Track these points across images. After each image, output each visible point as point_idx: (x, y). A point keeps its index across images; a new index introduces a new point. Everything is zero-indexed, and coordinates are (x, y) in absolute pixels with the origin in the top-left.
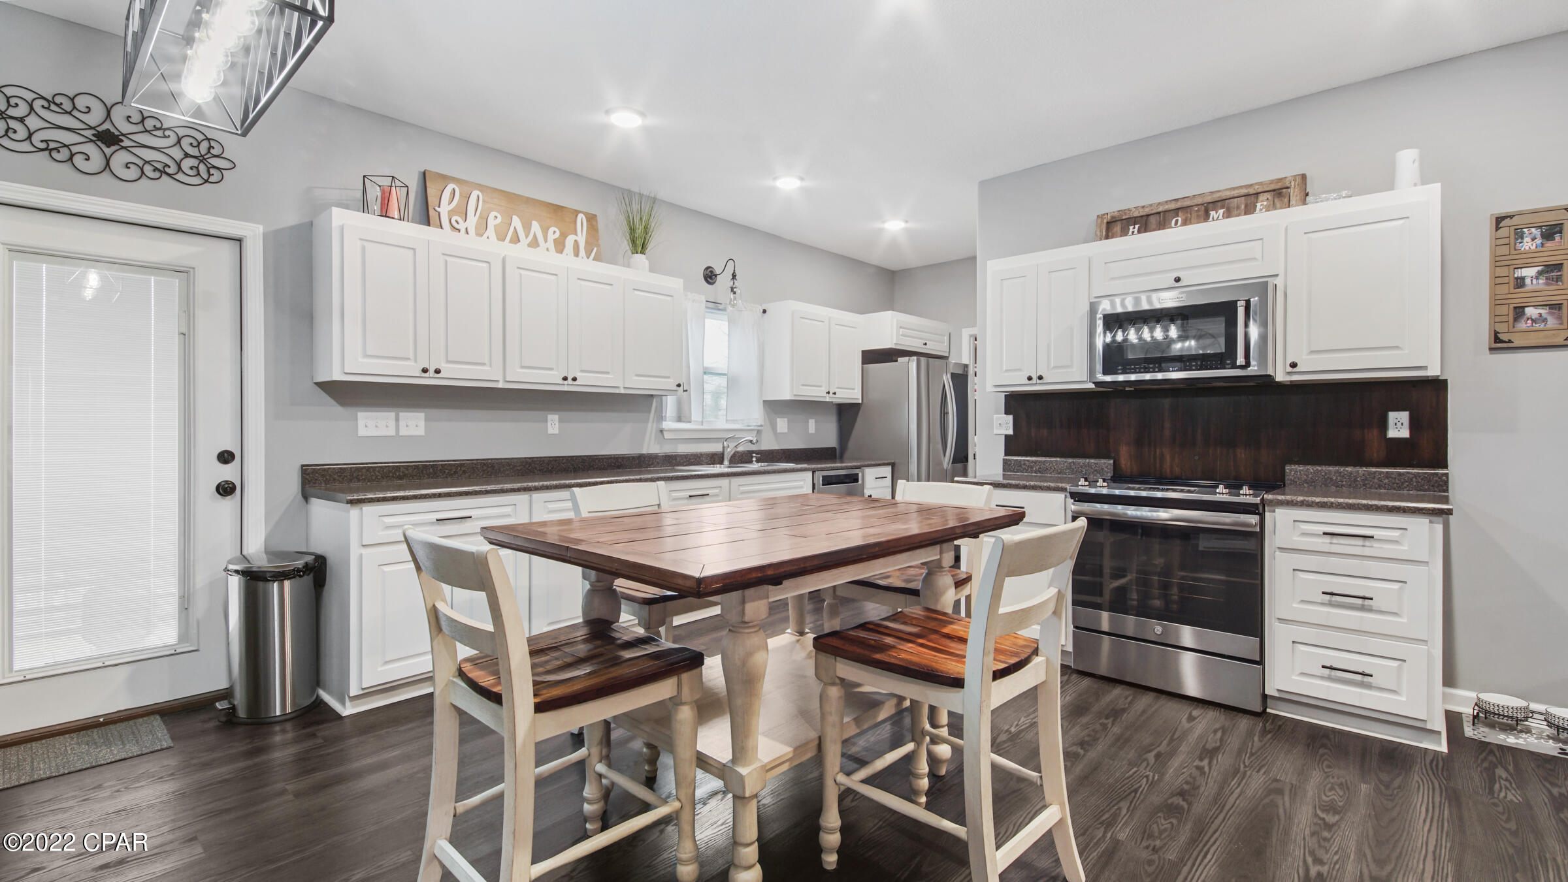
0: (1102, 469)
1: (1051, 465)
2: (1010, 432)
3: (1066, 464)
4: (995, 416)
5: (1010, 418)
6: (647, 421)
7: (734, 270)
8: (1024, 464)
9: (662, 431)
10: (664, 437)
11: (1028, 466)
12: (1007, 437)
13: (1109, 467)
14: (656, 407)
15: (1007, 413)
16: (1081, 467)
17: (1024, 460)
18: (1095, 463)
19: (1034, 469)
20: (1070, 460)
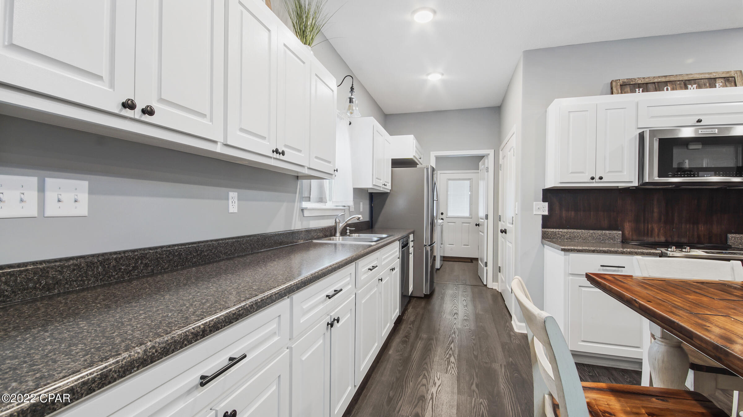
0: (614, 237)
1: (578, 234)
2: (546, 213)
3: (588, 234)
4: (534, 203)
5: (546, 204)
6: (294, 201)
7: (353, 85)
8: (558, 234)
9: (302, 210)
10: (303, 215)
11: (562, 235)
12: (544, 217)
13: (619, 236)
14: (300, 189)
15: (544, 201)
16: (600, 235)
17: (558, 231)
18: (609, 234)
19: (566, 237)
20: (592, 231)
